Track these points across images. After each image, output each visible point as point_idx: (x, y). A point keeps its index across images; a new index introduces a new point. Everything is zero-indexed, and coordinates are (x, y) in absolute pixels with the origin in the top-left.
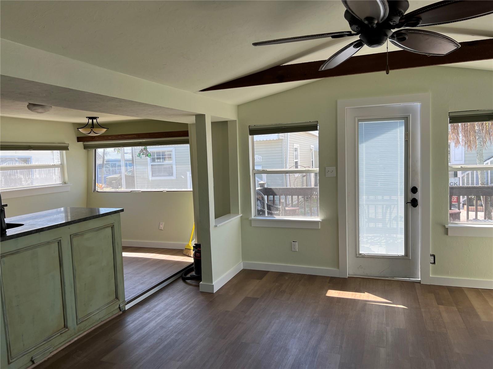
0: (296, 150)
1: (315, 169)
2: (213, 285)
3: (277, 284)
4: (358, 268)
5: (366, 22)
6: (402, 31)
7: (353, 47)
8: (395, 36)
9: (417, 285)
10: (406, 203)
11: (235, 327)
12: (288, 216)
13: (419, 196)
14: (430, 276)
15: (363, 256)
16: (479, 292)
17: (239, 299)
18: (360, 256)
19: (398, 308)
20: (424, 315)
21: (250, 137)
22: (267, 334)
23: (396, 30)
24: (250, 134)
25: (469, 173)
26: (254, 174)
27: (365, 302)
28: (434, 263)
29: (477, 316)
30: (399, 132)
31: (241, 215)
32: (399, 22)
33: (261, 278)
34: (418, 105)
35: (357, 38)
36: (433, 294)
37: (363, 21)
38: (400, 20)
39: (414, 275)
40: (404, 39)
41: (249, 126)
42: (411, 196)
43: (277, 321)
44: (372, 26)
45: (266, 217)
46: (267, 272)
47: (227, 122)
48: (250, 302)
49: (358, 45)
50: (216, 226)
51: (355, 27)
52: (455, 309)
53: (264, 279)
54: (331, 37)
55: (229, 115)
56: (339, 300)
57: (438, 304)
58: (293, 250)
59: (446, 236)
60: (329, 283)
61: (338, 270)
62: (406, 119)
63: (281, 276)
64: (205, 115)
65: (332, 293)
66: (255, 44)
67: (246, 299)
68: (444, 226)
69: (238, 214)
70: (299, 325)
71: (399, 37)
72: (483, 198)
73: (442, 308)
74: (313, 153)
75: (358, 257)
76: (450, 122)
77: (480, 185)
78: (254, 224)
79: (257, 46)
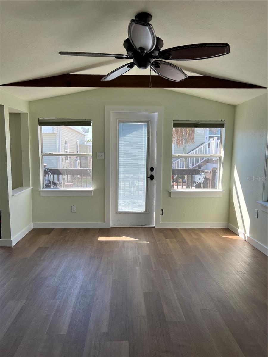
0: (66, 142)
1: (90, 154)
2: (12, 241)
3: (62, 236)
4: (117, 221)
5: (139, 51)
6: (158, 62)
7: (127, 67)
8: (154, 64)
9: (153, 229)
10: (147, 177)
11: (34, 268)
12: (69, 187)
13: (155, 173)
14: (161, 223)
15: (121, 213)
16: (186, 230)
17: (33, 250)
18: (118, 213)
19: (144, 243)
20: (158, 245)
21: (39, 127)
22: (60, 269)
23: (156, 59)
24: (40, 125)
25: (181, 159)
26: (42, 156)
27: (124, 242)
28: (163, 214)
29: (187, 243)
30: (144, 131)
31: (32, 187)
32: (158, 55)
33: (49, 234)
34: (156, 114)
35: (131, 61)
36: (162, 233)
37: (137, 50)
38: (159, 53)
39: (150, 223)
40: (158, 67)
41: (39, 118)
42: (150, 173)
43: (66, 260)
44: (143, 55)
45: (52, 188)
46: (53, 229)
47: (19, 114)
48: (43, 250)
49: (131, 66)
50: (13, 195)
51: (130, 53)
52: (175, 240)
53: (52, 234)
54: (114, 58)
55: (23, 109)
56: (107, 242)
57: (166, 239)
58: (73, 212)
59: (169, 197)
60: (98, 232)
61: (104, 223)
62: (148, 123)
63: (63, 231)
64: (4, 105)
65: (101, 238)
66: (61, 53)
67: (40, 248)
68: (169, 192)
69: (29, 186)
70: (82, 260)
71: (156, 66)
72: (186, 176)
73: (168, 241)
74: (78, 146)
75: (117, 214)
76: (174, 127)
77: (184, 168)
78: (42, 194)
79: (62, 55)
